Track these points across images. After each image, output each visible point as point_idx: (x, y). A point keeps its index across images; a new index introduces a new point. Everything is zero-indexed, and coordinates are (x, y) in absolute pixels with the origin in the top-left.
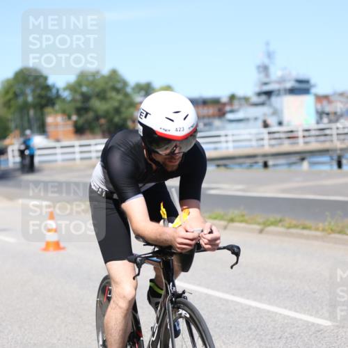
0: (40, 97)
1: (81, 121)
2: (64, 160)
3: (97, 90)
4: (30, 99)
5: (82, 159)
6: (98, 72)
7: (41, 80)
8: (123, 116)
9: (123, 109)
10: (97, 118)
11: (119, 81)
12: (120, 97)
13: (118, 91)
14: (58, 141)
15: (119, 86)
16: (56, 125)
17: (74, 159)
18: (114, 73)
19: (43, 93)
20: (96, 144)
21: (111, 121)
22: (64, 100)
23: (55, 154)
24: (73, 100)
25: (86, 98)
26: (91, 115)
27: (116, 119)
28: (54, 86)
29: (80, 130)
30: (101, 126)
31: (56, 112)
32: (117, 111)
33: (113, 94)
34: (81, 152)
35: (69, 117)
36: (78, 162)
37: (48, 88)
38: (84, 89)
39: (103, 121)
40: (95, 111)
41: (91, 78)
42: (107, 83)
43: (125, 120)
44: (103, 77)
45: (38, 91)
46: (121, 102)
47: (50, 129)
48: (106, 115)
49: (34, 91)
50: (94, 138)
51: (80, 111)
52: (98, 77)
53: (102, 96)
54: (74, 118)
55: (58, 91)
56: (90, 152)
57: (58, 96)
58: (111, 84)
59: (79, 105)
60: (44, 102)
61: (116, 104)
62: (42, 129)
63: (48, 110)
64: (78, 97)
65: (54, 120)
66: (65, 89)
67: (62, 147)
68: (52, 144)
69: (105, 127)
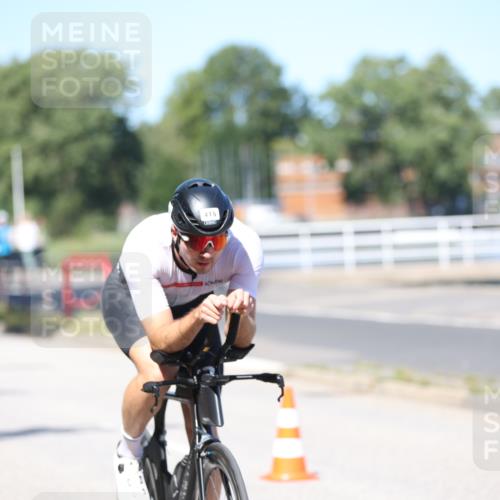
0: (265, 114)
1: (360, 174)
2: (317, 266)
3: (400, 101)
4: (241, 118)
5: (359, 264)
6: (401, 61)
7: (267, 76)
8: (460, 163)
9: (459, 148)
10: (397, 168)
11: (450, 83)
12: (452, 119)
13: (447, 104)
14: (302, 218)
15: (450, 92)
16: (300, 181)
17: (340, 265)
18: (440, 62)
19: (273, 105)
20: (394, 231)
21: (429, 175)
22: (319, 124)
23: (296, 251)
24: (343, 124)
25: (372, 119)
26: (381, 161)
27: (443, 171)
28: (296, 90)
29: (355, 195)
30: (405, 186)
31: (301, 150)
32: (446, 151)
33: (436, 112)
34: (359, 248)
35: (331, 164)
36: (350, 271)
37: (282, 94)
38: (369, 99)
39: (410, 175)
40: (394, 152)
41: (385, 74)
42: (421, 85)
43: (463, 174)
44: (415, 71)
45: (261, 102)
46: (455, 132)
47: (284, 190)
48: (420, 160)
49: (249, 100)
50: (390, 216)
51: (359, 150)
52: (402, 72)
53: (409, 115)
54: (344, 165)
55: (306, 100)
56: (378, 247)
57: (306, 114)
58: (431, 88)
59: (355, 135)
60: (272, 125)
61: (442, 135)
62: (267, 190)
63: (282, 145)
64: (354, 117)
65: (294, 167)
66: (324, 97)
67: (313, 235)
68: (290, 226)
69: (416, 190)
